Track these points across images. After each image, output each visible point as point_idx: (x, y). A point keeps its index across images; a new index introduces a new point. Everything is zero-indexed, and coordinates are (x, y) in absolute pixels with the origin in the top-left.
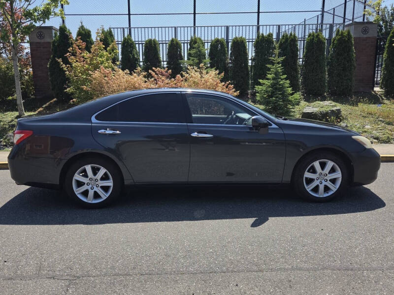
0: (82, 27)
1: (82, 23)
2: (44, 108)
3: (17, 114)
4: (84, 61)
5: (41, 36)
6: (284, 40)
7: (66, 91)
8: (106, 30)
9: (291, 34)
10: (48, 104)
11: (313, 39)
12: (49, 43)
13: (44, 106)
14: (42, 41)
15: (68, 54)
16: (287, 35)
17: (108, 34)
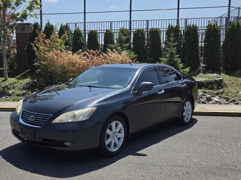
0: (49, 23)
1: (48, 21)
2: (21, 75)
3: (3, 79)
4: (45, 45)
5: (23, 29)
6: (188, 30)
7: (34, 64)
8: (63, 25)
9: (193, 25)
10: (24, 73)
11: (210, 28)
12: (27, 33)
13: (21, 74)
14: (23, 32)
15: (36, 41)
16: (190, 26)
17: (64, 27)
